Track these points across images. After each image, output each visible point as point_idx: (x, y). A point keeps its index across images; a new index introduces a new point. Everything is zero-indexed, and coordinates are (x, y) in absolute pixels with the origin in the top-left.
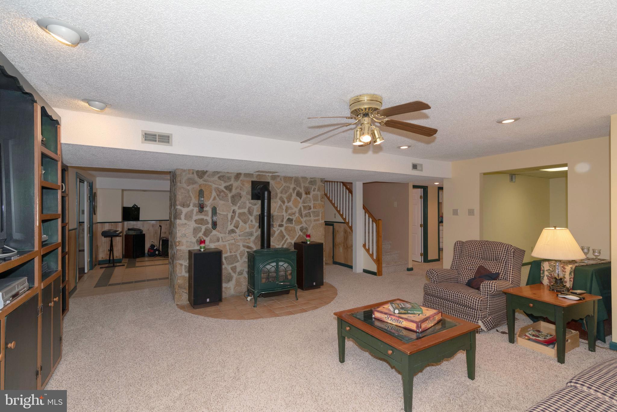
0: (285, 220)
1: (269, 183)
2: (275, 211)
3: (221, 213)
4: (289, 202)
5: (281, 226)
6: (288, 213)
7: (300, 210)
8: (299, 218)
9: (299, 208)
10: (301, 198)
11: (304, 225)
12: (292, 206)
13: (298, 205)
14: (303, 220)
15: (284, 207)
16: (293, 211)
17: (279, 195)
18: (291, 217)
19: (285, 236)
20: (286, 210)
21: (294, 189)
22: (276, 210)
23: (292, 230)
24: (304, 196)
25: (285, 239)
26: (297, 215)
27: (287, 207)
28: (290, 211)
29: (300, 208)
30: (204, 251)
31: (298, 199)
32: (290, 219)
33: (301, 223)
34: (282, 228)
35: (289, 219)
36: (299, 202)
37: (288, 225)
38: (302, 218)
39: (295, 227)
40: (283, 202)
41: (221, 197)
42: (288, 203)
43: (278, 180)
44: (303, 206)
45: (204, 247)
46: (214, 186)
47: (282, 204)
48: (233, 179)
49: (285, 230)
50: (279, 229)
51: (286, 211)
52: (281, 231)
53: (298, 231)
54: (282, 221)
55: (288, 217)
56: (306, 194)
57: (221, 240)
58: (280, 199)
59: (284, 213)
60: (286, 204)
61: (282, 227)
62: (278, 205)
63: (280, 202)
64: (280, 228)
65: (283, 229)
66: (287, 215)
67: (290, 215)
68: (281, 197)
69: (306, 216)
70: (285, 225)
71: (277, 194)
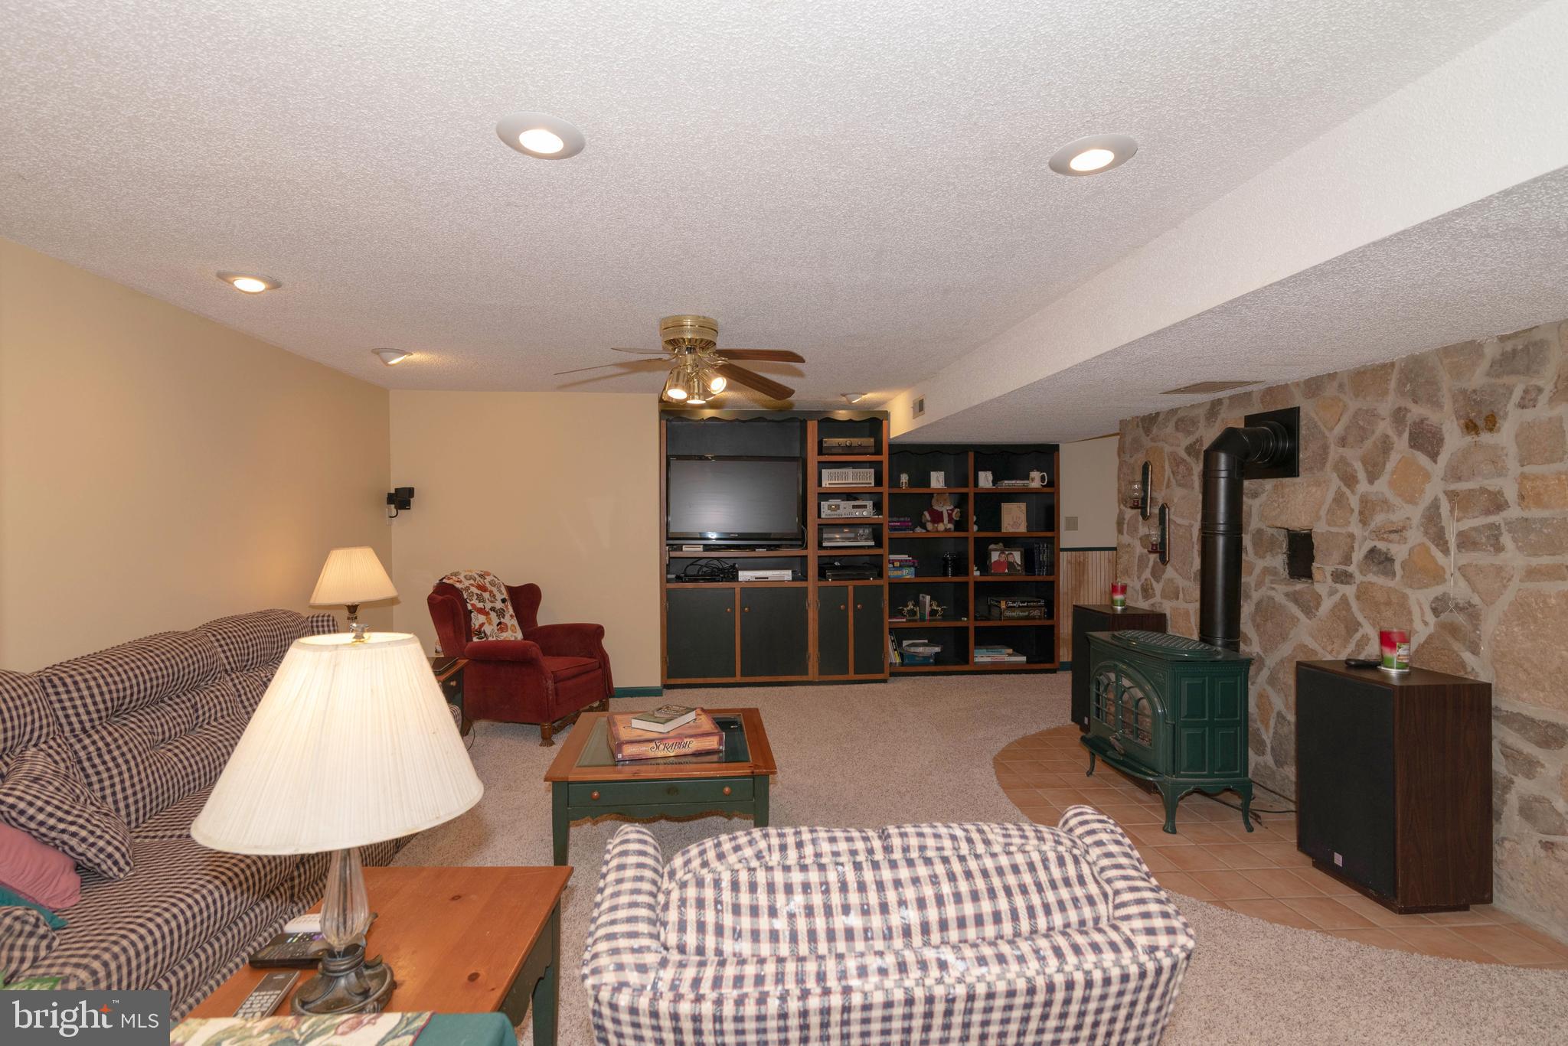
0: (1358, 556)
1: (1295, 411)
2: (1318, 518)
3: (1179, 521)
4: (1372, 478)
5: (1343, 577)
6: (1372, 526)
7: (1432, 516)
8: (1428, 550)
9: (1426, 500)
10: (1434, 456)
11: (1457, 588)
12: (1390, 495)
13: (1422, 491)
14: (1450, 562)
15: (1354, 502)
16: (1397, 517)
17: (1335, 453)
18: (1381, 546)
19: (1359, 624)
20: (1361, 513)
21: (1399, 416)
22: (1323, 513)
23: (1388, 603)
24: (1454, 439)
25: (1358, 636)
26: (1415, 536)
27: (1365, 501)
28: (1379, 519)
29: (1435, 505)
30: (1123, 610)
31: (1423, 459)
32: (1380, 552)
33: (1437, 575)
34: (1348, 586)
35: (1373, 551)
36: (1427, 477)
37: (1371, 578)
38: (1446, 551)
39: (1408, 591)
40: (1350, 480)
41: (1179, 477)
42: (1371, 482)
43: (1330, 391)
44: (1452, 495)
45: (1123, 603)
46: (1167, 449)
47: (1345, 489)
48: (1202, 423)
49: (1358, 598)
50: (1337, 591)
51: (1364, 522)
52: (1344, 600)
53: (1423, 614)
54: (1347, 560)
55: (1368, 545)
56: (1471, 427)
57: (1181, 595)
58: (1336, 468)
59: (1355, 528)
60: (1363, 487)
61: (1348, 583)
62: (1331, 495)
63: (1335, 483)
64: (1338, 586)
65: (1349, 590)
66: (1366, 534)
67: (1378, 533)
68: (1343, 459)
69: (1466, 542)
70: (1359, 578)
71: (1325, 448)
